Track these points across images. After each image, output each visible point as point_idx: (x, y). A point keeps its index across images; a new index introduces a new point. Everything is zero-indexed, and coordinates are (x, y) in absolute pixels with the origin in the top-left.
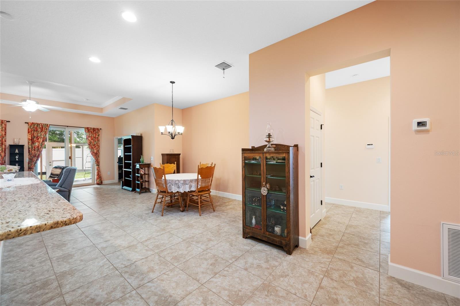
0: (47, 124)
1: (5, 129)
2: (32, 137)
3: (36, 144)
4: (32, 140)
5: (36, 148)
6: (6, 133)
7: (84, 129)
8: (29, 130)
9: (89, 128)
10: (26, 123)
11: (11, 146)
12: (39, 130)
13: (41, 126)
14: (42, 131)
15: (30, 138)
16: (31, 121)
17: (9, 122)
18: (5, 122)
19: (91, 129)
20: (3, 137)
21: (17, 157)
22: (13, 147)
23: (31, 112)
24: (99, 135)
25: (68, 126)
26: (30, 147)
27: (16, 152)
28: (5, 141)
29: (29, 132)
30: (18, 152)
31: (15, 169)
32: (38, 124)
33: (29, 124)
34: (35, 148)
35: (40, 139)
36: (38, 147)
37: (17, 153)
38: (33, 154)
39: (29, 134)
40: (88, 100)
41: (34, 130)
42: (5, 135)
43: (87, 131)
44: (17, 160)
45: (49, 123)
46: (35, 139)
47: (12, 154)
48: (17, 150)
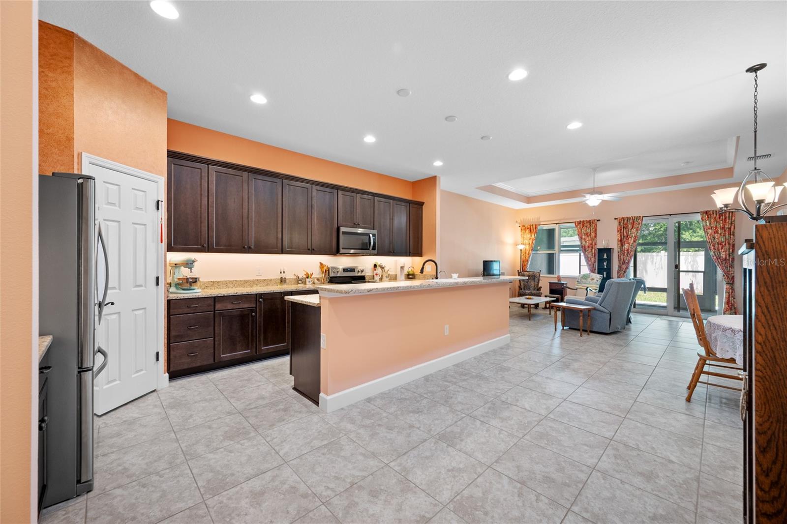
0: (640, 217)
1: (596, 230)
2: (621, 237)
3: (626, 247)
4: (621, 241)
6: (596, 234)
7: (699, 214)
8: (618, 227)
9: (710, 211)
10: (615, 219)
11: (599, 250)
12: (630, 226)
13: (631, 220)
14: (632, 228)
15: (620, 239)
16: (621, 216)
17: (599, 220)
18: (596, 221)
19: (715, 213)
20: (593, 239)
21: (605, 264)
22: (601, 251)
23: (594, 206)
26: (619, 250)
27: (604, 257)
28: (596, 244)
29: (618, 232)
30: (606, 257)
31: (597, 278)
32: (628, 219)
33: (619, 220)
34: (624, 251)
35: (630, 239)
36: (628, 250)
37: (605, 259)
38: (622, 260)
40: (688, 163)
41: (624, 227)
42: (596, 237)
43: (706, 218)
44: (605, 267)
45: (641, 215)
46: (625, 240)
47: (601, 260)
48: (605, 255)
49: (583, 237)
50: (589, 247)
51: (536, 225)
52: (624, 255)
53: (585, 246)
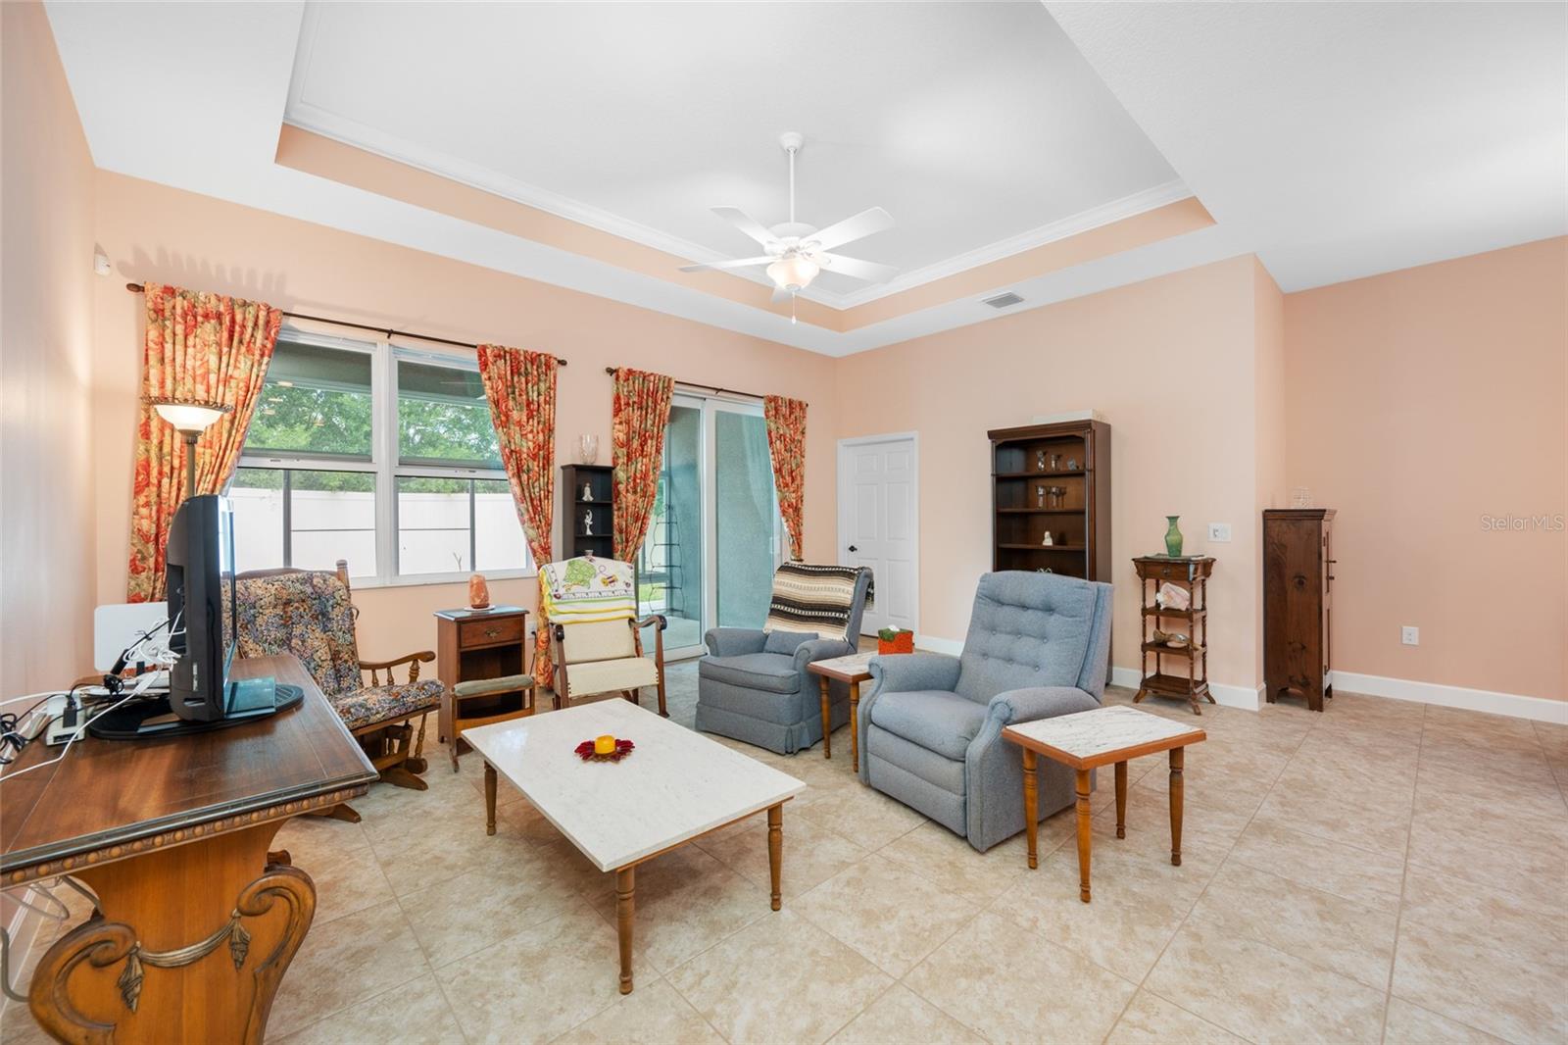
0: (670, 379)
1: (552, 396)
2: (628, 434)
4: (625, 444)
5: (638, 481)
8: (617, 398)
10: (610, 371)
11: (569, 471)
13: (652, 384)
15: (621, 439)
16: (624, 365)
17: (563, 363)
18: (556, 362)
20: (547, 430)
21: (588, 521)
24: (803, 433)
25: (718, 390)
26: (622, 476)
27: (585, 499)
28: (555, 449)
29: (615, 414)
30: (591, 499)
32: (645, 378)
33: (622, 375)
34: (634, 480)
35: (650, 442)
37: (588, 504)
39: (617, 420)
42: (554, 420)
43: (772, 412)
44: (589, 533)
47: (576, 507)
48: (587, 490)
49: (515, 415)
50: (535, 457)
51: (269, 310)
52: (635, 492)
53: (520, 452)
